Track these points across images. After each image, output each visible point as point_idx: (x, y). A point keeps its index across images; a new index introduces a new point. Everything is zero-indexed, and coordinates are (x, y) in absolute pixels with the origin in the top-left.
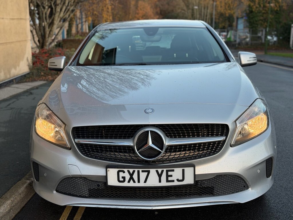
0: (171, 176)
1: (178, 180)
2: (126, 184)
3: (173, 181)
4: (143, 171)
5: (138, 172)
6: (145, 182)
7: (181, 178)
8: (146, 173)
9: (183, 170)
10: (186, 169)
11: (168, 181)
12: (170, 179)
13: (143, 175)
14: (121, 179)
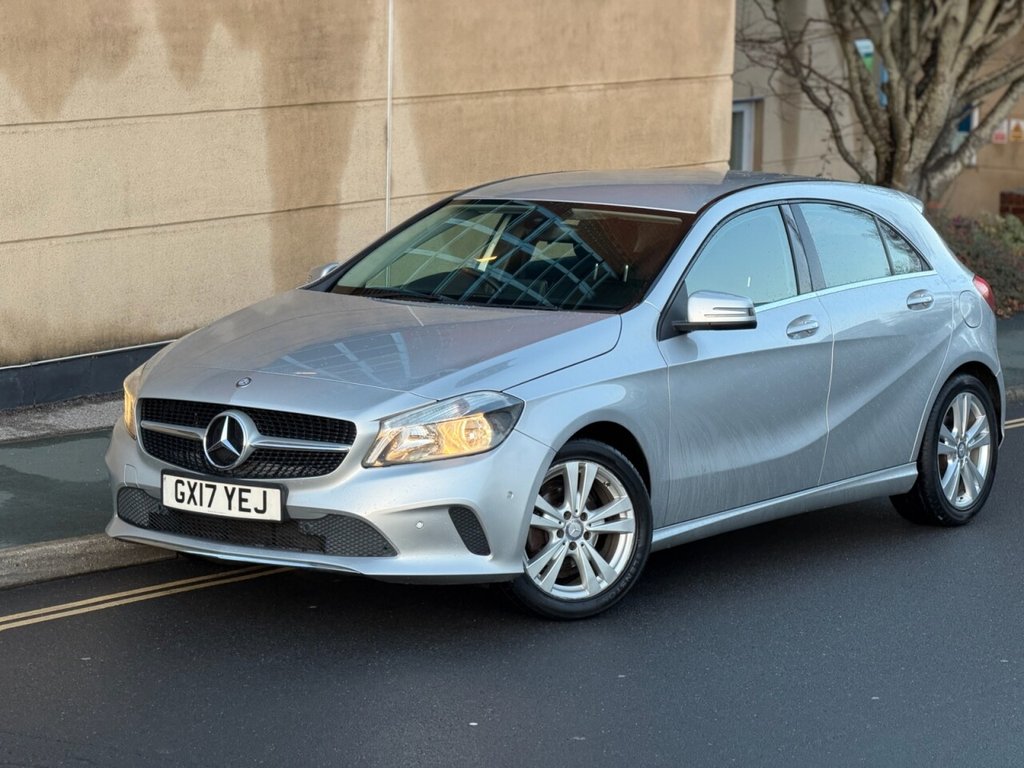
0: (246, 500)
1: (257, 510)
2: (184, 506)
3: (249, 510)
4: (207, 486)
5: (201, 485)
6: (210, 506)
7: (261, 508)
8: (212, 490)
9: (265, 493)
10: (268, 491)
11: (241, 509)
12: (244, 505)
13: (208, 492)
14: (180, 497)
